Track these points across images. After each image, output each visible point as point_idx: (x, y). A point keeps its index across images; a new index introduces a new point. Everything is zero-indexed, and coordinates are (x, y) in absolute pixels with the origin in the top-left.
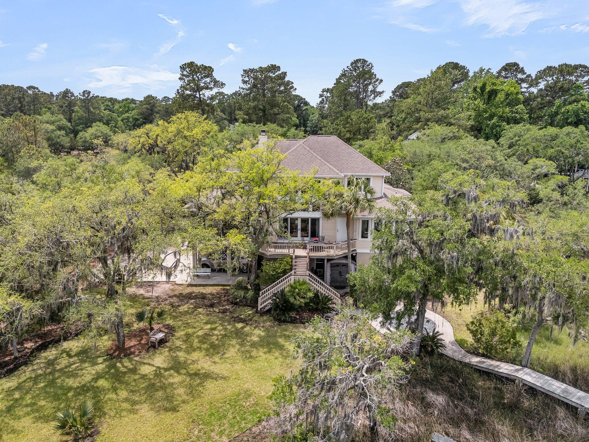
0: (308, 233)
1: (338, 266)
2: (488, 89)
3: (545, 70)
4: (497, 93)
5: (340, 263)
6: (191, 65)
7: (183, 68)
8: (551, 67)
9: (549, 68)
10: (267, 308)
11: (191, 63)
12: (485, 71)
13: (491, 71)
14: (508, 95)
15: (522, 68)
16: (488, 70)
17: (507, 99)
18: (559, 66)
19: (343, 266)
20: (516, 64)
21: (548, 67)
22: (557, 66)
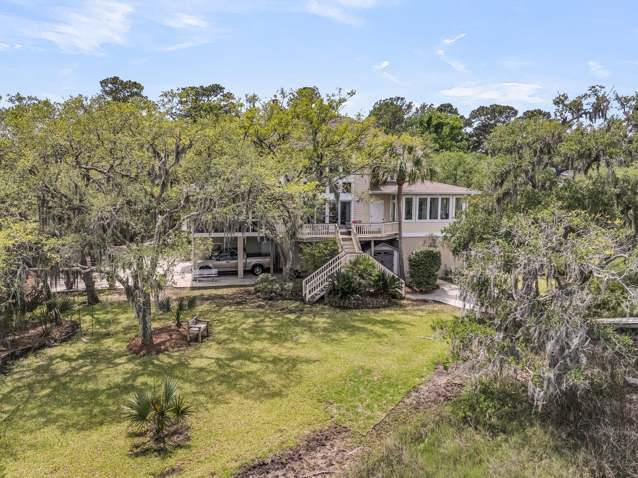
0: (337, 220)
1: (380, 253)
2: (434, 122)
3: (478, 110)
4: (443, 126)
5: (382, 250)
6: (115, 80)
7: (104, 83)
8: (483, 107)
9: (482, 108)
10: (318, 297)
11: (115, 77)
12: (428, 107)
13: (434, 107)
14: (452, 128)
15: (456, 109)
16: (430, 106)
17: (451, 133)
18: (491, 106)
19: (385, 253)
20: (449, 106)
21: (480, 107)
22: (488, 106)
